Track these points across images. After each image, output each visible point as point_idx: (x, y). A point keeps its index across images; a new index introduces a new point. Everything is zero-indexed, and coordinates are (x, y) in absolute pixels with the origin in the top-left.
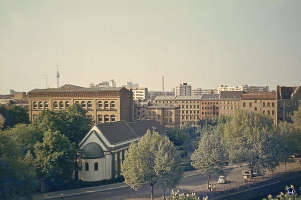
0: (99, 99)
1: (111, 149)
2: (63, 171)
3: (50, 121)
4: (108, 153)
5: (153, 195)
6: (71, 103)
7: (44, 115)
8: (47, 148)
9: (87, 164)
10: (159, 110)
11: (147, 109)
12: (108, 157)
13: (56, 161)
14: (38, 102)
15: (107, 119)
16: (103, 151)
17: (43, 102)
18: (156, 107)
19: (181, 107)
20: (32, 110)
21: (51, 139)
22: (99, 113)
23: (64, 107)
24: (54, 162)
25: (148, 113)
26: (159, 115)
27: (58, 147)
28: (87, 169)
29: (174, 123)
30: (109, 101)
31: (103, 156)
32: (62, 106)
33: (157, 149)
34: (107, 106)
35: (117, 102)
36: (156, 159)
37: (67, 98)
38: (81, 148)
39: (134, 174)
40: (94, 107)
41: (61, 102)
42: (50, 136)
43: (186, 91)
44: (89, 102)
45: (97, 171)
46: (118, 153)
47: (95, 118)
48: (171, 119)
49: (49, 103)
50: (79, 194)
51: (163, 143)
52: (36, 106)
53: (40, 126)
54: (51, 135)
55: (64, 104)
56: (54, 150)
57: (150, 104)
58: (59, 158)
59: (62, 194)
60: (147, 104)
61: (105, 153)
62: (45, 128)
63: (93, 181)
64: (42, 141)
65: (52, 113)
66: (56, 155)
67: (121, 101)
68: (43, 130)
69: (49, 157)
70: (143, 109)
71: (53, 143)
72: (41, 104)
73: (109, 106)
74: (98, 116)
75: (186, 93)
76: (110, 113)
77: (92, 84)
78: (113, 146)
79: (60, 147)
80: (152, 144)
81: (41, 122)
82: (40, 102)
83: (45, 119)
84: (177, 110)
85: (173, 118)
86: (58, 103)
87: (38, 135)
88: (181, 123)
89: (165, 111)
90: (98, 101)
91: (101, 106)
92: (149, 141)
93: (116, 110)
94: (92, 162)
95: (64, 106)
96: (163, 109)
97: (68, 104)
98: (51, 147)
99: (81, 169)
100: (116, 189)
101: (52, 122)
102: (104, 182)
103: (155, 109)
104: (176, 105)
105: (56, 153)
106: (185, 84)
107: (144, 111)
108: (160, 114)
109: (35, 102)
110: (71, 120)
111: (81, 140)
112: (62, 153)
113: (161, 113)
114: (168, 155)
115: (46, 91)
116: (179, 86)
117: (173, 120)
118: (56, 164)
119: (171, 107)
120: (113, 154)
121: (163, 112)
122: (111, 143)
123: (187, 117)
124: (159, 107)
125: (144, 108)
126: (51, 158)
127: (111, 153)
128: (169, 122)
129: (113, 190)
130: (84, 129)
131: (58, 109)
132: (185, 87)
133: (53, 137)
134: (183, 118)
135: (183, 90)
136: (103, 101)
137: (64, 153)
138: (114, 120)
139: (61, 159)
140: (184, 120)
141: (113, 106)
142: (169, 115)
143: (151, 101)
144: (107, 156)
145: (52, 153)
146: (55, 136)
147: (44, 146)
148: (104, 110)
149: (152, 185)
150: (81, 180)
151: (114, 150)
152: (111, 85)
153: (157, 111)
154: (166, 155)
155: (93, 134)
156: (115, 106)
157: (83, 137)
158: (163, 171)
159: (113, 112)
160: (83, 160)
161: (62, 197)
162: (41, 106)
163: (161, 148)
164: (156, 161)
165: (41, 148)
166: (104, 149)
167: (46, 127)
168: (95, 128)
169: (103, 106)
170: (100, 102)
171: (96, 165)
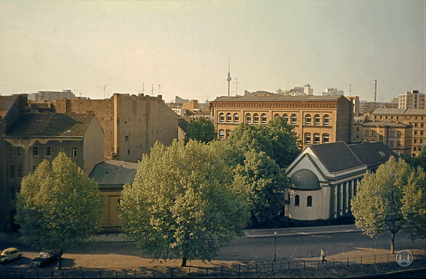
0: (307, 111)
1: (330, 180)
2: (270, 204)
3: (252, 138)
4: (326, 185)
5: (393, 245)
6: (269, 116)
7: (243, 130)
8: (251, 173)
9: (297, 197)
10: (381, 129)
11: (363, 126)
12: (326, 190)
13: (262, 190)
14: (225, 113)
15: (317, 139)
16: (320, 182)
17: (232, 113)
18: (377, 124)
19: (414, 124)
20: (218, 124)
21: (256, 161)
22: (306, 130)
23: (259, 121)
24: (259, 191)
25: (364, 132)
26: (381, 136)
27: (264, 173)
28: (297, 203)
29: (403, 148)
30: (322, 115)
31: (319, 188)
32: (257, 119)
33: (406, 183)
34: (318, 120)
35: (333, 116)
36: (404, 197)
37: (264, 109)
38: (289, 176)
39: (371, 215)
40: (299, 122)
41: (256, 114)
42: (254, 158)
43: (416, 102)
44: (294, 115)
45: (310, 207)
46: (339, 185)
47: (301, 136)
48: (399, 142)
49: (240, 115)
50: (289, 234)
51: (416, 176)
52: (222, 118)
53: (238, 144)
54: (256, 156)
55: (259, 116)
56: (260, 176)
57: (367, 120)
58: (266, 186)
59: (275, 233)
60: (363, 120)
61: (321, 184)
62: (245, 147)
63: (305, 219)
64: (243, 164)
65: (253, 128)
66: (263, 183)
67: (338, 115)
68: (243, 149)
69: (253, 185)
70: (357, 126)
71: (259, 167)
72: (230, 116)
73: (321, 121)
74: (305, 134)
75: (416, 106)
76: (322, 131)
77: (280, 91)
78: (332, 176)
79: (267, 173)
80: (398, 177)
81: (239, 139)
82: (229, 114)
83: (244, 135)
84: (409, 130)
85: (402, 141)
86: (260, 115)
87: (236, 155)
88: (413, 147)
89: (390, 130)
90: (305, 114)
91: (309, 120)
92: (394, 172)
93: (331, 127)
94: (304, 195)
95: (260, 119)
96: (388, 127)
97: (265, 116)
98: (256, 172)
99: (288, 202)
100: (337, 233)
101: (254, 139)
102: (319, 223)
103: (375, 127)
104: (406, 123)
105: (263, 180)
106: (415, 92)
107: (358, 130)
108: (383, 134)
109: (222, 114)
110: (275, 138)
111: (289, 165)
112: (270, 181)
113: (383, 132)
114: (423, 192)
115: (236, 100)
116: (406, 94)
117: (402, 143)
118: (262, 194)
119: (400, 125)
120: (332, 187)
121: (387, 133)
122: (330, 171)
123: (421, 140)
124: (381, 124)
125: (359, 125)
126: (256, 185)
127: (330, 185)
128: (395, 146)
129: (333, 233)
130: (292, 150)
131: (260, 123)
132: (416, 96)
133: (258, 160)
134: (415, 142)
135: (412, 100)
136: (313, 115)
137: (273, 181)
138: (327, 140)
139: (268, 189)
140: (416, 144)
141: (327, 121)
142: (396, 136)
143: (369, 115)
144: (323, 187)
145: (256, 180)
146: (261, 158)
147: (246, 171)
148: (314, 127)
149: (393, 232)
150: (288, 217)
151: (334, 181)
152: (306, 91)
153: (378, 130)
154: (420, 193)
155: (306, 158)
156: (330, 121)
157: (292, 162)
158: (414, 214)
159: (326, 129)
160: (292, 192)
161: (275, 237)
162: (230, 118)
163: (411, 183)
164: (405, 200)
165: (243, 173)
166: (321, 178)
167: (247, 146)
168: (308, 150)
169: (312, 120)
170: (308, 115)
171: (310, 198)
